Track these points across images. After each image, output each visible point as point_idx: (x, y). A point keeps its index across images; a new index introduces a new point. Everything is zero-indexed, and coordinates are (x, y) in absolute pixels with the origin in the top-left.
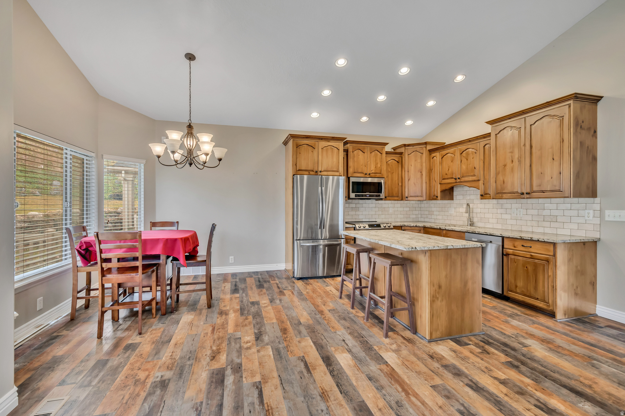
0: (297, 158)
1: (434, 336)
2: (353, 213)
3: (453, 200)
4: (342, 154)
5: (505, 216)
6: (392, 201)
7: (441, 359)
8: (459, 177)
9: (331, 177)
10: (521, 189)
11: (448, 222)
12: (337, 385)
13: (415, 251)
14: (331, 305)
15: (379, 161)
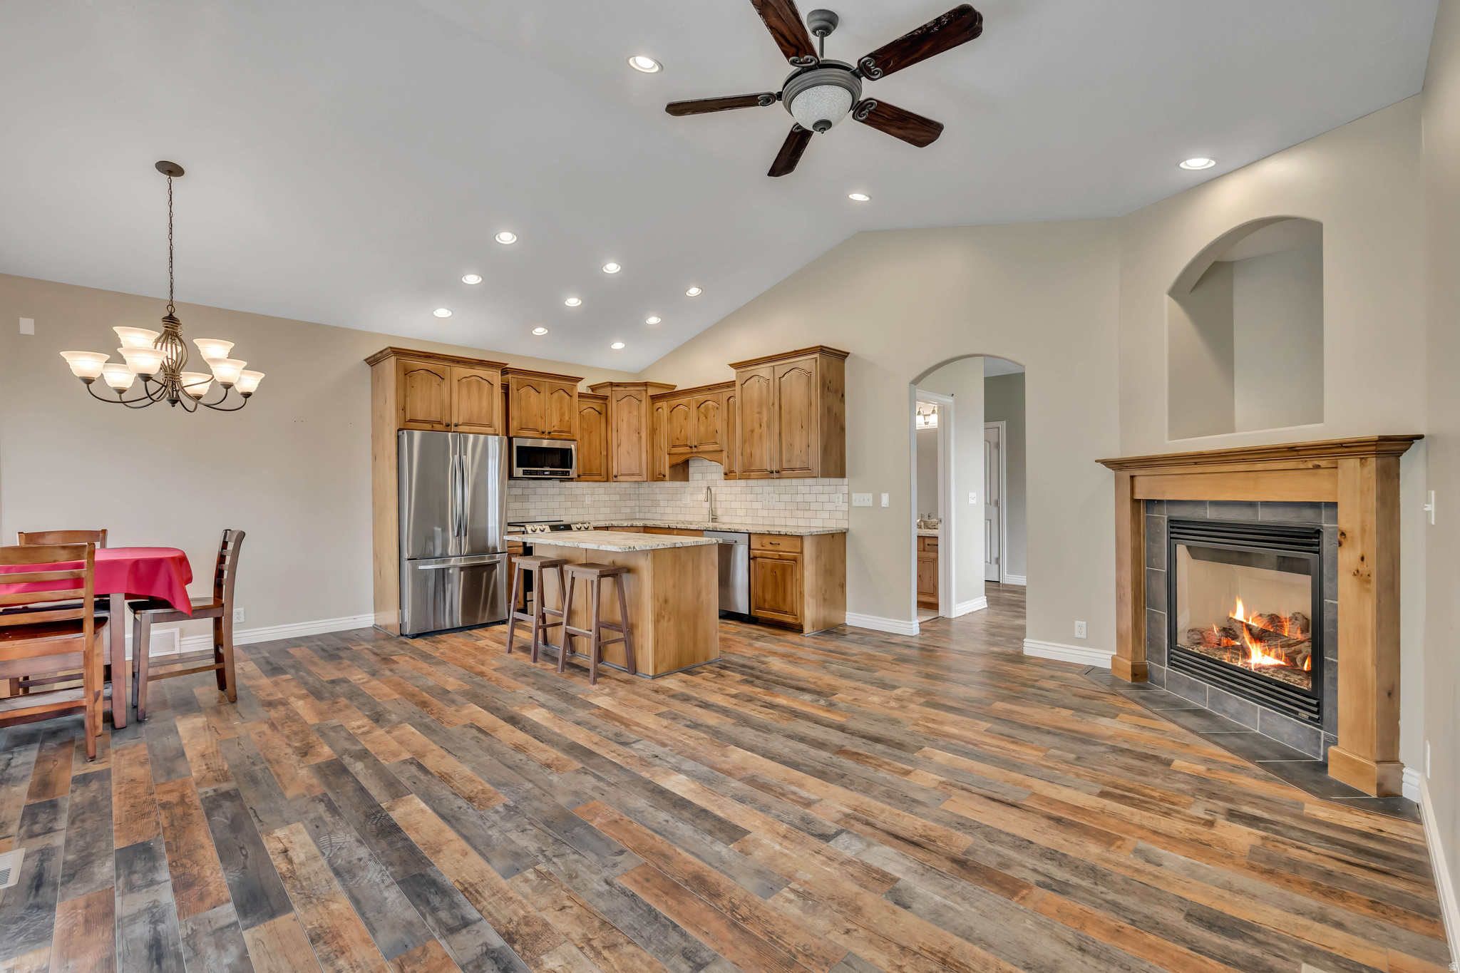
0: (405, 396)
1: (659, 672)
2: (517, 505)
3: (688, 481)
4: (498, 391)
5: (757, 505)
6: (590, 483)
7: (668, 691)
8: (696, 444)
9: (471, 437)
10: (771, 467)
11: (681, 518)
12: (535, 738)
13: (633, 552)
14: (496, 663)
15: (566, 410)
